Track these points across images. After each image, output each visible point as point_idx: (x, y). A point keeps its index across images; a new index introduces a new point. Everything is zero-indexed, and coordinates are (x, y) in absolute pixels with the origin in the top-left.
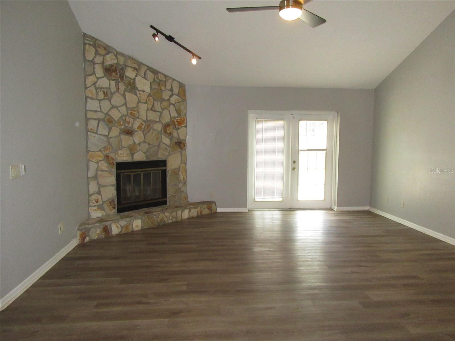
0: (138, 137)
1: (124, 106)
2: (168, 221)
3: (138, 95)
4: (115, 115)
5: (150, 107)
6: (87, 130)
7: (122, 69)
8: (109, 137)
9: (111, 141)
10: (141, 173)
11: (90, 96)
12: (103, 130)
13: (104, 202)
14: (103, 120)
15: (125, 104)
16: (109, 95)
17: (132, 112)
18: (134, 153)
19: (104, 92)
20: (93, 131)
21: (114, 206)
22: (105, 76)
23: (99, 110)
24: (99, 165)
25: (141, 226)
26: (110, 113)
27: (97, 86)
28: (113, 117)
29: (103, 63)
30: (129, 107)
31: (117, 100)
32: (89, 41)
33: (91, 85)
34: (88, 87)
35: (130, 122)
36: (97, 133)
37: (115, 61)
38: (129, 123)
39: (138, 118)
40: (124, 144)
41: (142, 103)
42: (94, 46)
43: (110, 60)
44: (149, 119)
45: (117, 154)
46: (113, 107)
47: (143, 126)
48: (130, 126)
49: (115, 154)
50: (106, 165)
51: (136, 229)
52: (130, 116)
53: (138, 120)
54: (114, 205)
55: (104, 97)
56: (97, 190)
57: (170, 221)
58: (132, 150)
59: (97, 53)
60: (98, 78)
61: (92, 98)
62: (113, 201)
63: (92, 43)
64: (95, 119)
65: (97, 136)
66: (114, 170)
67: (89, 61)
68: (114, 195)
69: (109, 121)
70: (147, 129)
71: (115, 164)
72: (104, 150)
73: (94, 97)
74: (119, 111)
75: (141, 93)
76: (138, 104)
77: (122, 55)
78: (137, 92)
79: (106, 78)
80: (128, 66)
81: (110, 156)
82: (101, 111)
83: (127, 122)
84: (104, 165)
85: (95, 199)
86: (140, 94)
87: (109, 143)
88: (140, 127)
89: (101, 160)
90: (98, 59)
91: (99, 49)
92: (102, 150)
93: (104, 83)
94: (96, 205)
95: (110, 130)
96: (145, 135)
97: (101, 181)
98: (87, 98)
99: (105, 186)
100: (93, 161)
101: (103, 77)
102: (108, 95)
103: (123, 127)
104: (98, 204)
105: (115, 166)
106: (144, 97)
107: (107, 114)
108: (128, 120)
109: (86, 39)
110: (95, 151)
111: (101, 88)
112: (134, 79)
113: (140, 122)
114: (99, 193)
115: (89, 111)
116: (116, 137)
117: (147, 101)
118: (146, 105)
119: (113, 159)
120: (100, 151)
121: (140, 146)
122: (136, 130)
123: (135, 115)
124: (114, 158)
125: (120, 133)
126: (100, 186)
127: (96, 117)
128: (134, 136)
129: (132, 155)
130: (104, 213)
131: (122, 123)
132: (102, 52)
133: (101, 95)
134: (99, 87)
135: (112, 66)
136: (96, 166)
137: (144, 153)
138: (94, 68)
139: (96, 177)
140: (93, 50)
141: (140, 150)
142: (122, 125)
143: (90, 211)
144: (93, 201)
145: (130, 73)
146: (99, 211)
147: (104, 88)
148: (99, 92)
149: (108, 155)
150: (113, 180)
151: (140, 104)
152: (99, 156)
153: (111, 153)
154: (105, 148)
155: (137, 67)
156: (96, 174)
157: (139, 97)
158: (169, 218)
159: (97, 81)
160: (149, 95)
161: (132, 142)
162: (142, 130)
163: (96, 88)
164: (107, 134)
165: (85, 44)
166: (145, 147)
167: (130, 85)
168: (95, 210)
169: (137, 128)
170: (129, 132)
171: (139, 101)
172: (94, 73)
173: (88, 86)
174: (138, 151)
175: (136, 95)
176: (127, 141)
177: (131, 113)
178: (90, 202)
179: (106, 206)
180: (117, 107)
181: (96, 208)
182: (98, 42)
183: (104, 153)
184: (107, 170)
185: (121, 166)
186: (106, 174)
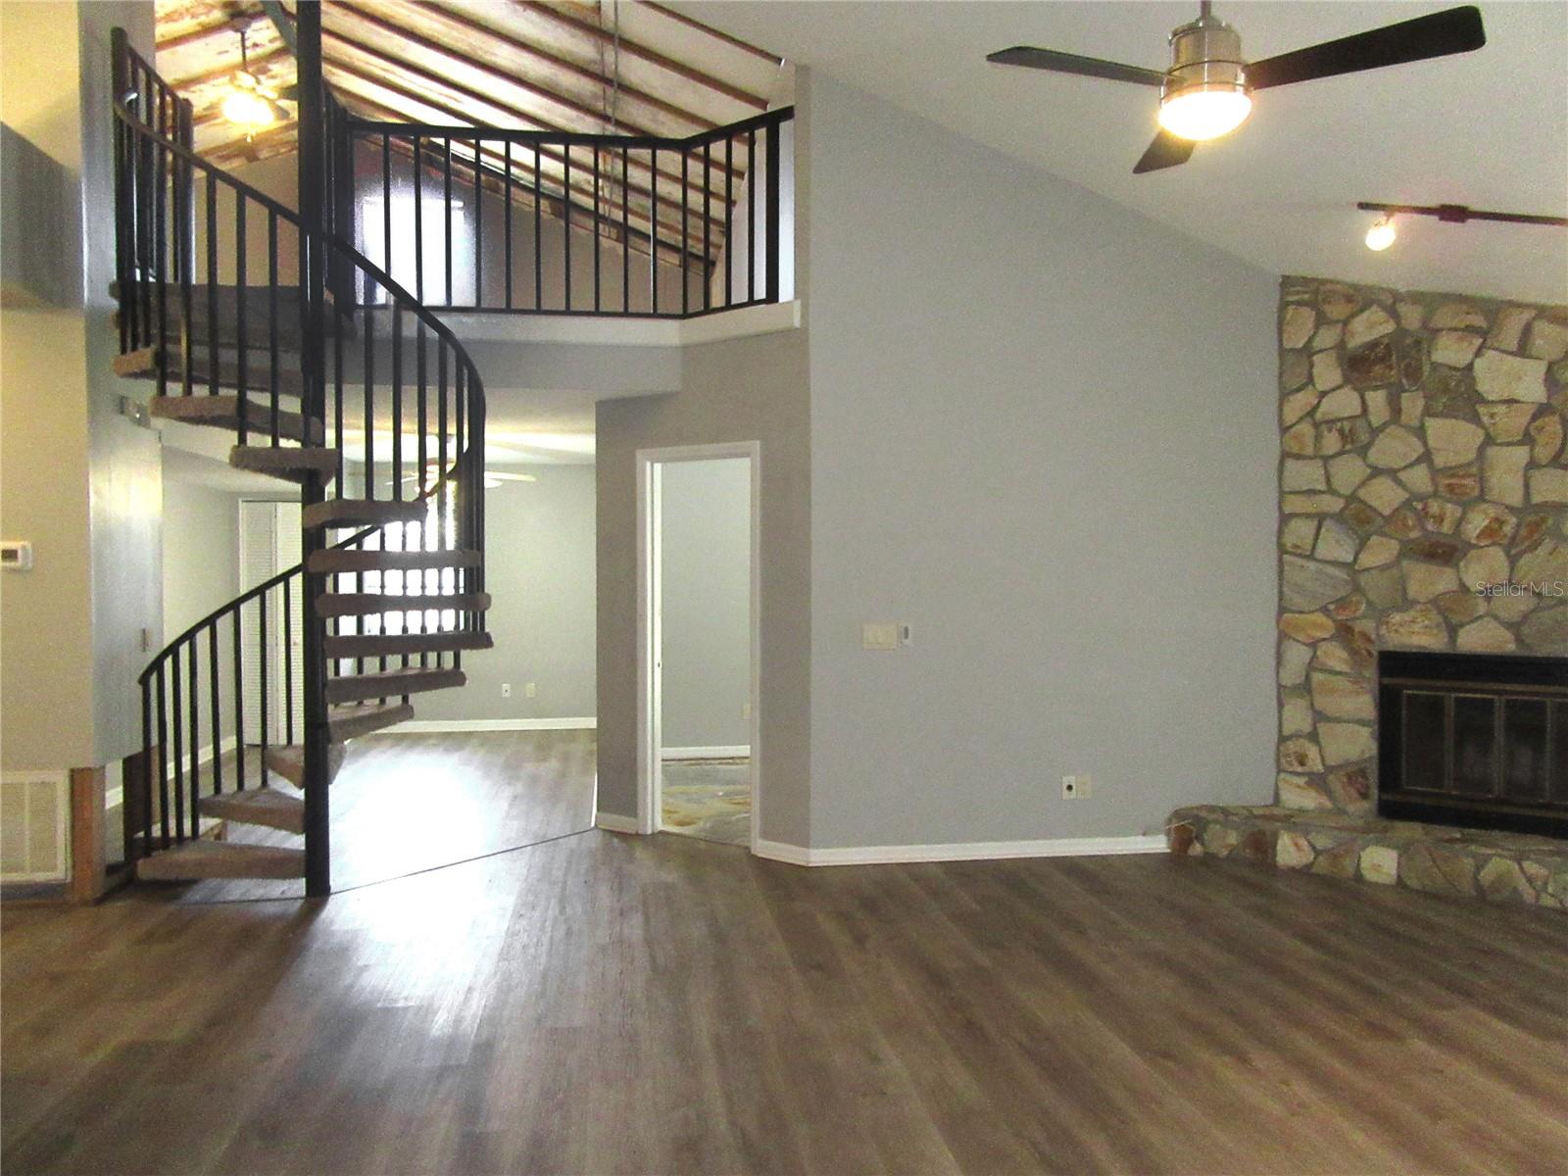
0: (1482, 569)
1: (1424, 465)
2: (1538, 897)
3: (1485, 420)
4: (1384, 496)
5: (1543, 453)
6: (1282, 550)
7: (1418, 343)
8: (1356, 567)
9: (1363, 580)
10: (1496, 697)
11: (1295, 450)
12: (1336, 546)
13: (1330, 769)
14: (1339, 518)
15: (1426, 457)
16: (1364, 438)
17: (1453, 481)
18: (1462, 625)
19: (1341, 431)
20: (1299, 551)
21: (1363, 791)
22: (1347, 380)
23: (1322, 487)
24: (1319, 653)
25: (1394, 872)
26: (1362, 493)
27: (1318, 416)
28: (1375, 504)
29: (1341, 345)
30: (1441, 465)
31: (1393, 449)
32: (1298, 293)
33: (1301, 419)
34: (1291, 427)
35: (1448, 515)
36: (1311, 557)
37: (1390, 327)
38: (1440, 519)
39: (1481, 498)
40: (1413, 590)
41: (1501, 444)
42: (1311, 304)
43: (1369, 328)
44: (1536, 499)
45: (1387, 623)
46: (1376, 472)
47: (1508, 529)
48: (1446, 528)
49: (1379, 624)
50: (1345, 655)
51: (1370, 875)
52: (1448, 496)
53: (1484, 506)
54: (1368, 787)
55: (1344, 447)
56: (1307, 728)
57: (1547, 901)
58: (1451, 610)
59: (1321, 320)
60: (1323, 394)
61: (1298, 457)
62: (1363, 773)
63: (1306, 296)
64: (1308, 516)
65: (1312, 566)
66: (1371, 672)
67: (1293, 350)
68: (1367, 755)
69: (1359, 519)
70: (1526, 538)
71: (1375, 654)
72: (1337, 609)
73: (1309, 450)
74: (1399, 483)
75: (1502, 409)
76: (1481, 450)
77: (1417, 298)
78: (1481, 410)
79: (1349, 387)
80: (1438, 330)
81: (1357, 630)
82: (1331, 491)
83: (1434, 517)
84: (1336, 657)
85: (1295, 753)
86: (1492, 416)
87: (1357, 588)
88: (1490, 533)
89: (1324, 640)
90: (1327, 337)
91: (1327, 308)
92: (1332, 607)
93: (1344, 403)
94: (1299, 769)
95: (1362, 545)
96: (1513, 561)
97: (1320, 702)
98: (1285, 455)
99: (1338, 720)
100: (1298, 641)
101: (1339, 387)
102: (1355, 438)
103: (1414, 534)
104: (1305, 769)
105: (1374, 661)
106: (1511, 422)
107: (1352, 498)
108: (1434, 507)
109: (1288, 294)
110: (1306, 609)
111: (1330, 422)
112: (1470, 367)
113: (1492, 515)
114: (1313, 737)
115: (1291, 493)
116: (1383, 568)
117: (1533, 432)
118: (1526, 449)
119: (1369, 640)
120: (1324, 610)
121: (1488, 599)
122: (1473, 541)
123: (1468, 491)
124: (1373, 636)
125: (1401, 555)
126: (1319, 716)
127: (1310, 510)
128: (1462, 564)
129: (1453, 631)
130: (1329, 804)
131: (1410, 523)
132: (1338, 311)
133: (1331, 442)
134: (1326, 418)
135: (1373, 345)
136: (1305, 654)
137: (1510, 626)
138: (1312, 366)
139: (1306, 688)
140: (1307, 316)
141: (1488, 614)
142: (1414, 527)
143: (1280, 784)
144: (1289, 755)
145: (1450, 352)
146: (1313, 794)
147: (1343, 419)
148: (1326, 433)
149: (1349, 623)
150: (1364, 704)
151: (1492, 451)
152: (1321, 627)
153: (1364, 617)
154: (1342, 603)
155: (1484, 325)
156: (1308, 677)
157: (1487, 425)
158: (1546, 884)
159: (1319, 402)
160: (1542, 411)
161: (1454, 586)
162: (1505, 541)
163: (1316, 425)
164: (1350, 558)
165: (1284, 305)
166: (1516, 603)
167: (1446, 390)
168: (1299, 787)
169: (1478, 537)
170: (1444, 552)
171: (1489, 441)
172: (1311, 380)
173: (1288, 424)
174: (1481, 617)
175: (1475, 419)
176: (1429, 581)
177: (1449, 485)
178: (1283, 761)
179: (1335, 782)
180: (1392, 473)
181: (1302, 781)
182: (1329, 287)
183: (1339, 618)
184: (1348, 671)
185: (1396, 665)
186: (1342, 683)
